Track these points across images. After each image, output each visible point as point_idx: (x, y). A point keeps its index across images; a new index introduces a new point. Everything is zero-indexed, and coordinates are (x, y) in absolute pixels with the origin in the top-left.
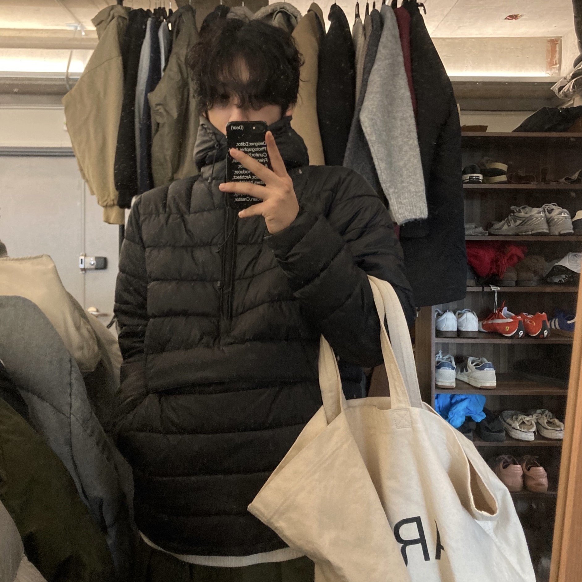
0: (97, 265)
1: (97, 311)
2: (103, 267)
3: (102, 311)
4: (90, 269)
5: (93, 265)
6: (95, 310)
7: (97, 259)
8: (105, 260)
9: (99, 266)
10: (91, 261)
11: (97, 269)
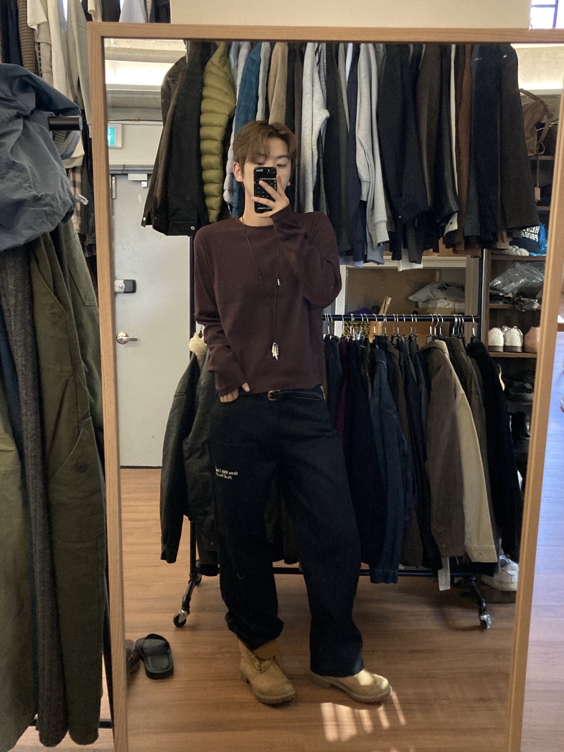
0: (125, 288)
1: (127, 336)
2: (131, 290)
3: (131, 336)
4: (120, 293)
5: (121, 288)
6: (125, 335)
7: (126, 281)
8: (134, 282)
9: (127, 290)
10: (119, 284)
11: (125, 292)
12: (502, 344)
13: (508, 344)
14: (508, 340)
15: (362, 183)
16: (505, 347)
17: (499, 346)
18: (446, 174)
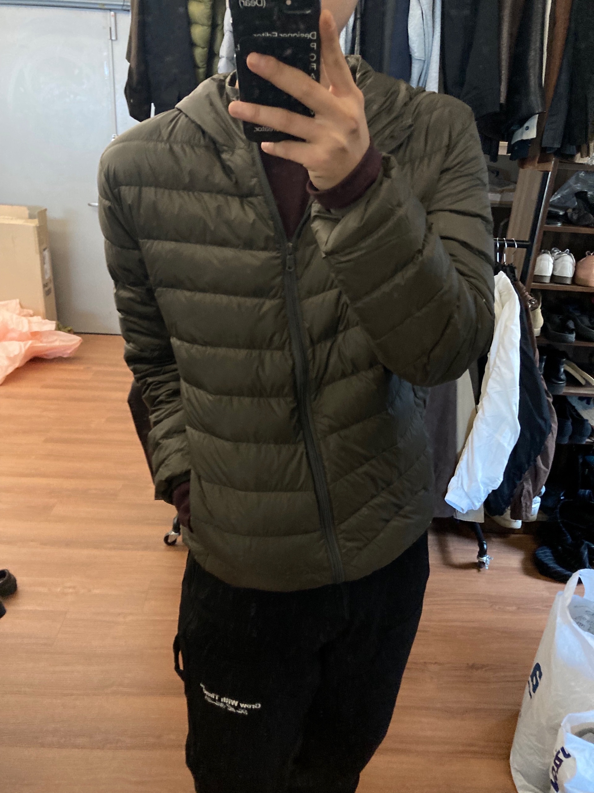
12: (549, 273)
13: (557, 274)
14: (558, 268)
15: (413, 61)
16: (553, 276)
17: (545, 276)
18: (532, 53)
